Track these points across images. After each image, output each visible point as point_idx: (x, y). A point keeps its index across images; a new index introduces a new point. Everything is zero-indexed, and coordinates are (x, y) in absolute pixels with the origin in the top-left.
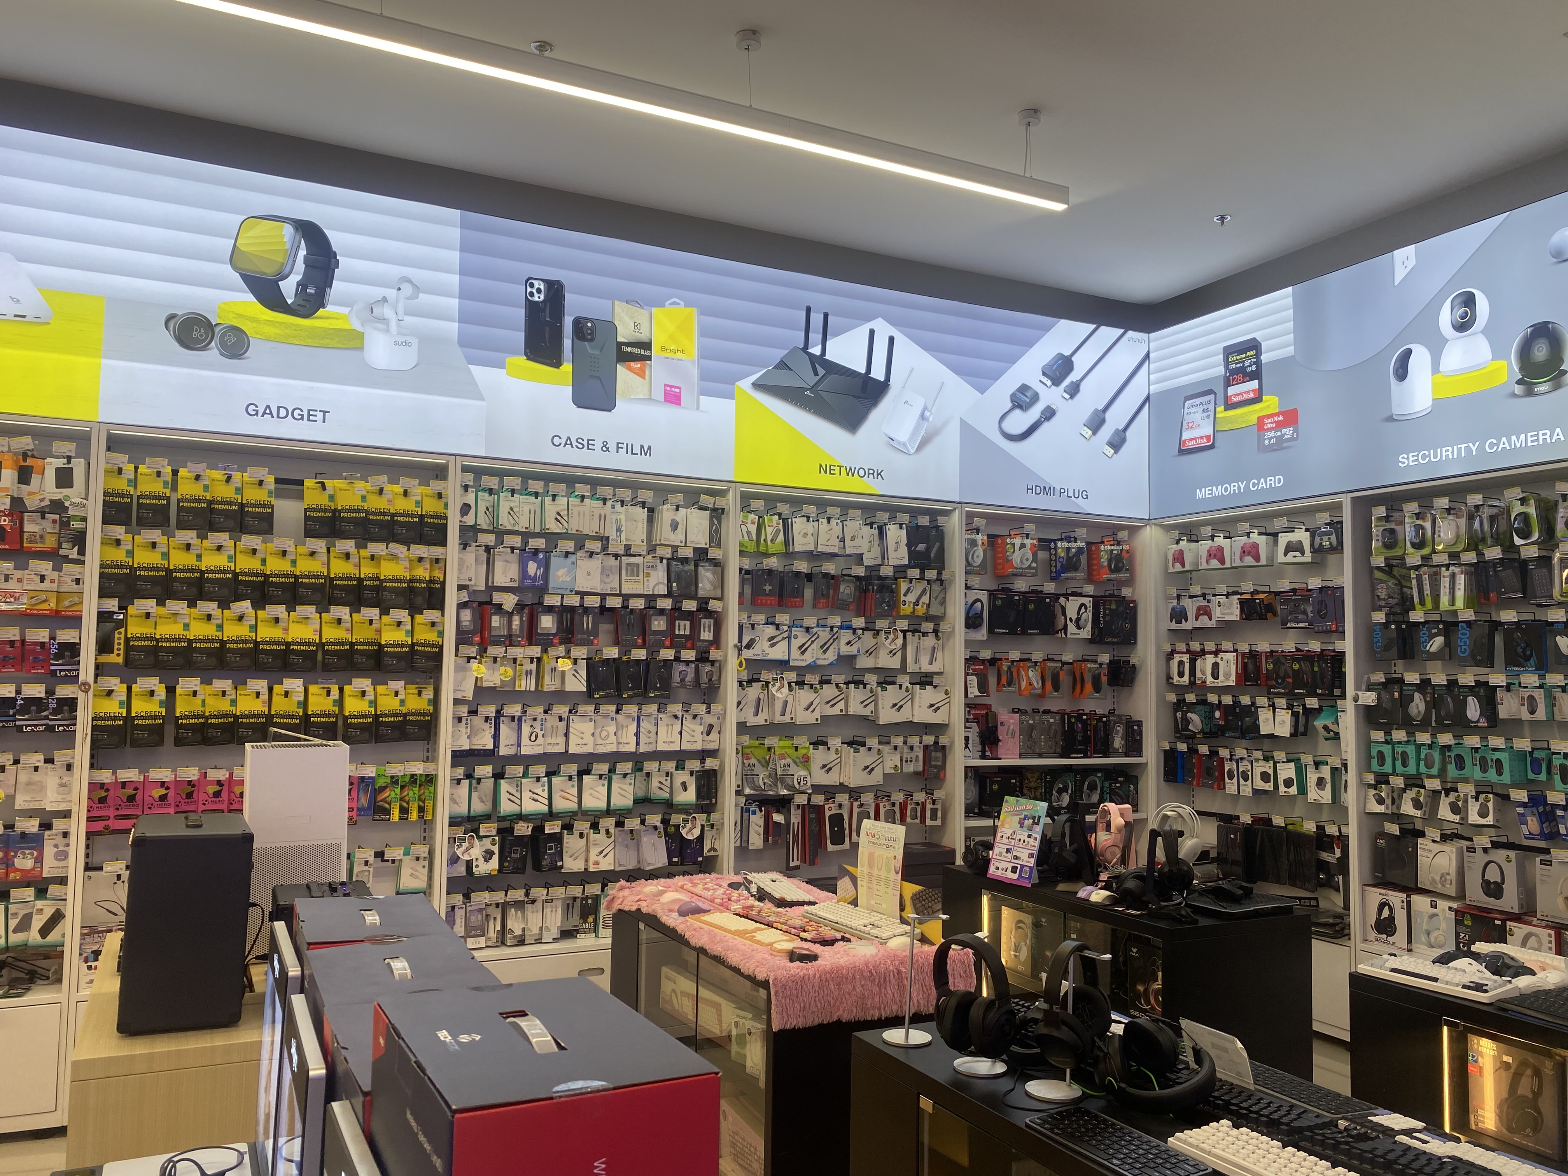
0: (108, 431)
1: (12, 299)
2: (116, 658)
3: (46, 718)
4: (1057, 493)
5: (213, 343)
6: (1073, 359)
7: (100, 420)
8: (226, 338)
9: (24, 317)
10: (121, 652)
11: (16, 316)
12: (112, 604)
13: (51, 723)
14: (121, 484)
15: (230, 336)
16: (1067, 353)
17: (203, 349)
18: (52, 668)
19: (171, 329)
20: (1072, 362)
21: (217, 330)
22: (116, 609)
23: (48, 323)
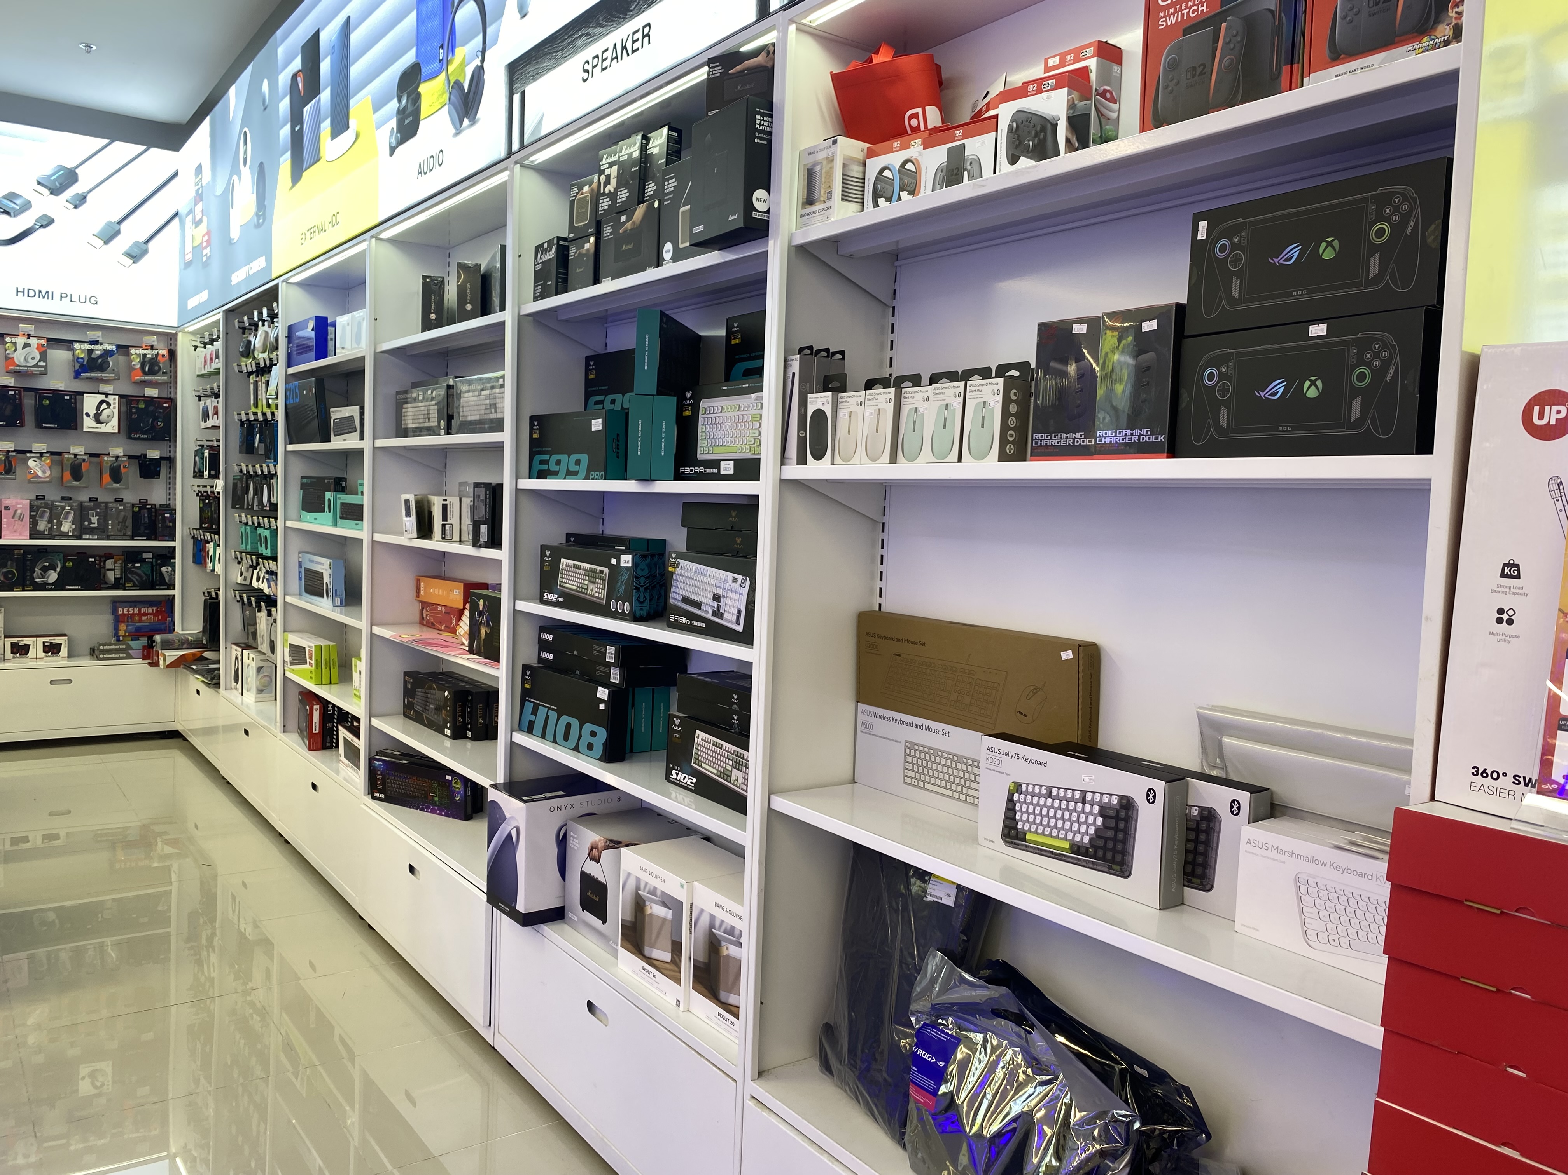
4: (57, 296)
6: (77, 171)
16: (70, 165)
20: (77, 174)
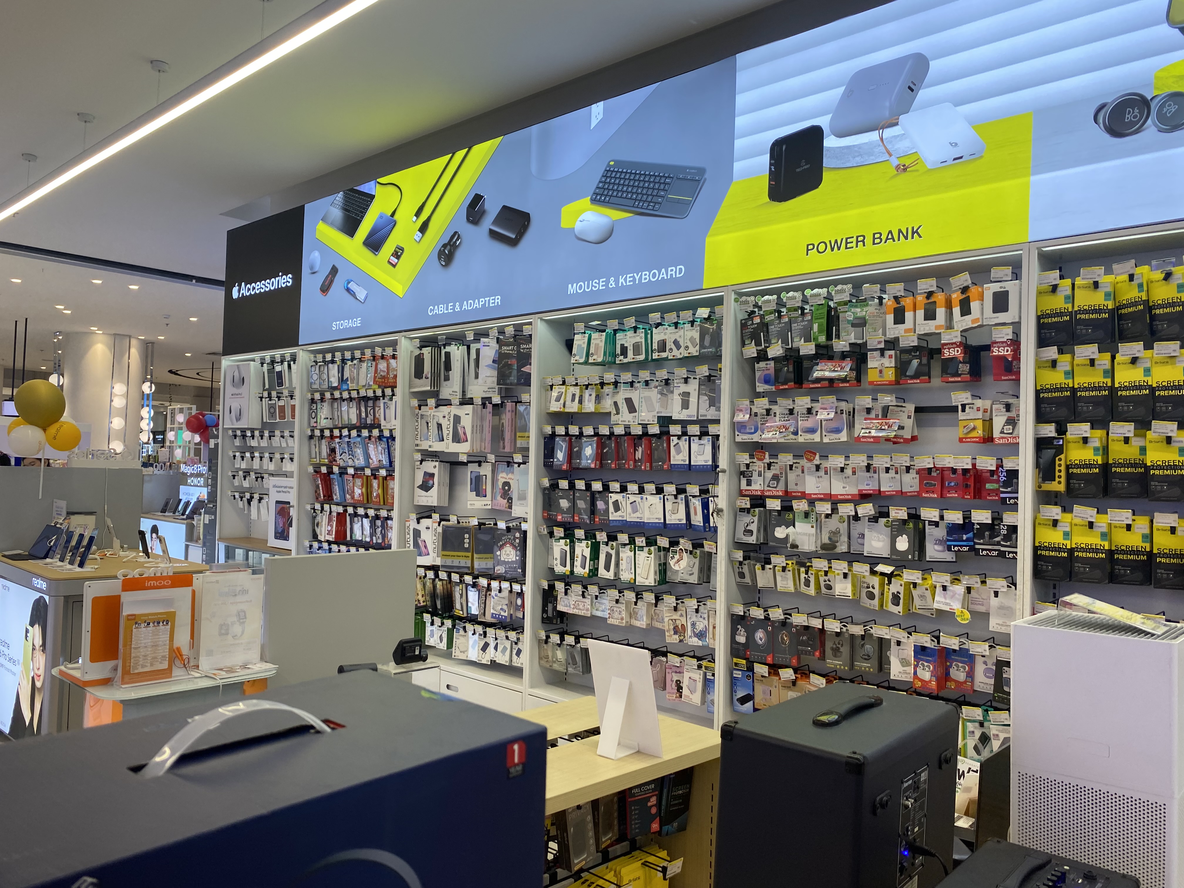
0: (1038, 249)
1: (951, 144)
2: (1058, 486)
3: (998, 544)
5: (1149, 121)
7: (1029, 241)
8: (1165, 110)
9: (961, 157)
10: (1063, 480)
11: (955, 159)
12: (1049, 430)
13: (1003, 549)
14: (1058, 303)
15: (1170, 105)
17: (1137, 132)
18: (1002, 495)
19: (1101, 121)
21: (1153, 105)
22: (1054, 434)
23: (982, 157)
